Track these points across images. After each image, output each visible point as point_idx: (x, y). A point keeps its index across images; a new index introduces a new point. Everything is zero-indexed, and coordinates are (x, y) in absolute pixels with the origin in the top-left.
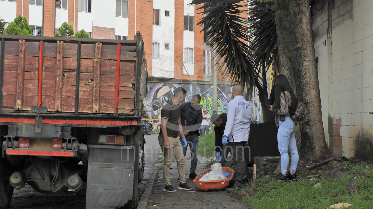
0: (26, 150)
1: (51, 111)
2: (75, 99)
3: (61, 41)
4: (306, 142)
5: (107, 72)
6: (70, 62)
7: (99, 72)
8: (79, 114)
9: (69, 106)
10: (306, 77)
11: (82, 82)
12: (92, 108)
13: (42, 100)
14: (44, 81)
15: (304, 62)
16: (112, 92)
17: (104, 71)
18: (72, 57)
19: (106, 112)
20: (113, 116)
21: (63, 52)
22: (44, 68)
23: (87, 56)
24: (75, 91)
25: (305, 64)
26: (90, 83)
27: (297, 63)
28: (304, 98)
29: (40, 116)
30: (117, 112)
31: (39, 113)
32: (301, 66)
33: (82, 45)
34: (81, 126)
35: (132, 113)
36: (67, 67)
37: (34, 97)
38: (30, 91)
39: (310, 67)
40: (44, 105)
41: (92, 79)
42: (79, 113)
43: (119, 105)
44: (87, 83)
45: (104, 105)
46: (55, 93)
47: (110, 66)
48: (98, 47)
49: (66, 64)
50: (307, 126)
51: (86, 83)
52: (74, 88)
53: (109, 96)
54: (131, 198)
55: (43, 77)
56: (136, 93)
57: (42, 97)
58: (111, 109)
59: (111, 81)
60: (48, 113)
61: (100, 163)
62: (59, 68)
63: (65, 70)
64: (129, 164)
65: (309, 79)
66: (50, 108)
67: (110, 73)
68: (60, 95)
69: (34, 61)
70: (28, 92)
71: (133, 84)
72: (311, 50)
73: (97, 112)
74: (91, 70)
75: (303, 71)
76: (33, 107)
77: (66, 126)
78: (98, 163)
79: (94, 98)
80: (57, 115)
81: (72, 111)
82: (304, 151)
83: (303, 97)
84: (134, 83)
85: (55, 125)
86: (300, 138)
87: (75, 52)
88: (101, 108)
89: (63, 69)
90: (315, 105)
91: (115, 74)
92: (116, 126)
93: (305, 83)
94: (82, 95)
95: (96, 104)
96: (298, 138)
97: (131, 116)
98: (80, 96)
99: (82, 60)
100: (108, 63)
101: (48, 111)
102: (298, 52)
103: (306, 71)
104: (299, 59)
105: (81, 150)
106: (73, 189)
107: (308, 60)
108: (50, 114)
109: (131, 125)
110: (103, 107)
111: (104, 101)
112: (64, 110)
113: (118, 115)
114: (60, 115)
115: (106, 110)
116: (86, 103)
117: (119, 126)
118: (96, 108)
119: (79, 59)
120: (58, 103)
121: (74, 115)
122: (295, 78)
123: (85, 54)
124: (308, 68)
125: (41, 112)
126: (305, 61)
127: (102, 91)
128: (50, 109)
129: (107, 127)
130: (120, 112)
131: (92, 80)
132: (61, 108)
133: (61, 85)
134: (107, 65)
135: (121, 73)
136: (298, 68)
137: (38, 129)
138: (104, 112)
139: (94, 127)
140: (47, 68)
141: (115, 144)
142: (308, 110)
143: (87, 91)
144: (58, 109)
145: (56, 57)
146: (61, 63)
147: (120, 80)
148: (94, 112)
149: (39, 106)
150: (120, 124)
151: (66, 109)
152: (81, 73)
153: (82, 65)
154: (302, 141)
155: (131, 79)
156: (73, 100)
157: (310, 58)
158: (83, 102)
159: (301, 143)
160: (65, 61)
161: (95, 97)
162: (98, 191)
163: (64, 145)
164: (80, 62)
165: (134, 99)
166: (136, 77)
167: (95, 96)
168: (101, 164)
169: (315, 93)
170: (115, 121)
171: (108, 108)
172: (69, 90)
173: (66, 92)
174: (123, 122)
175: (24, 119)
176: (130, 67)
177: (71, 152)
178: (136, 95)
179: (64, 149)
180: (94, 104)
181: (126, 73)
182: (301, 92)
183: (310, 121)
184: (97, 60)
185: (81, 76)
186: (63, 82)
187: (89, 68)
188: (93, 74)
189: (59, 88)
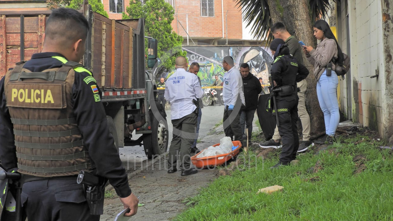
3: (3, 15)
6: (13, 37)
11: (27, 59)
15: (296, 22)
18: (15, 32)
21: (6, 27)
23: (30, 30)
25: (298, 23)
27: (289, 24)
32: (294, 27)
33: (26, 19)
36: (11, 43)
39: (303, 27)
48: (41, 20)
49: (9, 39)
62: (2, 44)
63: (9, 47)
65: (303, 41)
72: (303, 8)
74: (35, 45)
75: (296, 32)
87: (18, 26)
89: (7, 46)
99: (25, 34)
102: (289, 10)
103: (299, 31)
104: (292, 18)
107: (300, 19)
119: (22, 33)
123: (28, 28)
124: (301, 28)
126: (297, 20)
133: (4, 62)
136: (291, 29)
146: (3, 39)
152: (25, 48)
153: (25, 40)
157: (302, 16)
160: (8, 36)
164: (24, 37)
184: (40, 33)
185: (26, 52)
186: (6, 60)
187: (33, 43)
188: (38, 49)
189: (3, 66)
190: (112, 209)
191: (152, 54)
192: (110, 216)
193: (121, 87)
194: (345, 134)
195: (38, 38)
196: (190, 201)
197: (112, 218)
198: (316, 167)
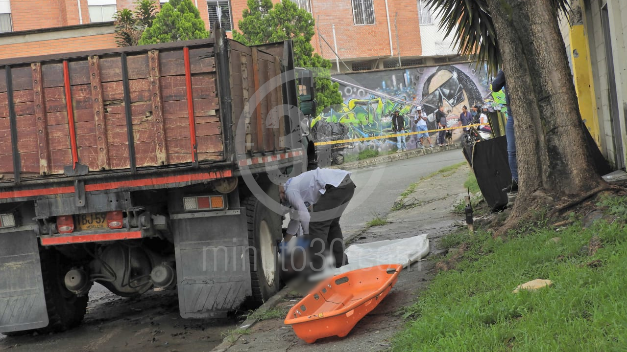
0: (70, 236)
1: (94, 170)
2: (128, 147)
3: (94, 56)
4: (557, 164)
5: (172, 96)
6: (113, 88)
7: (158, 99)
8: (137, 171)
9: (120, 159)
10: (541, 52)
11: (136, 119)
12: (155, 159)
13: (79, 155)
14: (77, 124)
15: (534, 27)
16: (184, 127)
17: (168, 95)
18: (115, 79)
19: (179, 162)
20: (191, 167)
21: (100, 74)
22: (74, 104)
23: (137, 75)
24: (126, 133)
25: (536, 28)
26: (149, 119)
27: (522, 30)
28: (544, 89)
29: (79, 181)
30: (196, 159)
31: (77, 176)
32: (531, 34)
33: (129, 58)
34: (145, 189)
35: (220, 158)
36: (110, 97)
37: (65, 150)
38: (59, 142)
39: (546, 33)
40: (83, 163)
41: (150, 110)
42: (137, 168)
43: (199, 147)
44: (143, 118)
45: (175, 151)
46: (95, 141)
47: (176, 85)
48: (153, 59)
49: (107, 92)
50: (554, 136)
51: (141, 119)
52: (125, 130)
53: (180, 136)
54: (250, 293)
55: (75, 118)
56: (222, 125)
57: (78, 150)
58: (187, 156)
59: (180, 110)
60: (90, 174)
61: (193, 242)
62: (96, 100)
63: (108, 103)
64: (240, 239)
65: (546, 55)
66: (92, 166)
67: (178, 98)
68: (104, 144)
69: (58, 94)
70: (56, 144)
71: (217, 111)
72: (543, 4)
73: (165, 164)
74: (147, 96)
75: (534, 43)
76: (66, 168)
77: (121, 192)
78: (190, 242)
79: (156, 142)
80: (104, 175)
81: (126, 166)
82: (555, 179)
83: (541, 87)
84: (218, 108)
85: (106, 192)
86: (547, 158)
87: (119, 70)
88: (170, 157)
89: (104, 101)
90: (562, 99)
91: (185, 98)
92: (200, 182)
93: (541, 61)
94: (139, 139)
95: (161, 151)
96: (544, 157)
97: (219, 164)
98: (136, 141)
99: (131, 82)
100: (172, 82)
101: (89, 172)
102: (521, 9)
103: (540, 41)
104: (526, 22)
105: (155, 225)
106: (162, 287)
107: (540, 22)
108: (93, 176)
109: (222, 177)
110: (173, 155)
111: (173, 145)
112: (113, 166)
113: (198, 163)
114: (109, 175)
115: (178, 158)
116: (146, 151)
117: (203, 181)
118: (161, 156)
119: (126, 81)
120: (102, 156)
121: (130, 173)
122: (525, 56)
123: (134, 72)
124: (543, 36)
125: (79, 174)
126: (535, 24)
127: (168, 128)
128: (93, 168)
129: (185, 185)
130: (201, 158)
131: (151, 113)
132: (109, 164)
133: (103, 127)
134: (170, 85)
135: (195, 95)
136: (527, 38)
137: (81, 201)
138: (176, 162)
139: (166, 187)
140: (78, 102)
141: (211, 209)
142: (552, 108)
143: (145, 132)
144: (104, 166)
145: (90, 84)
146: (98, 92)
147: (195, 107)
148: (159, 163)
149: (74, 165)
150: (204, 178)
151: (117, 165)
152: (132, 103)
153: (132, 90)
154: (551, 163)
155: (211, 102)
156: (125, 149)
157: (542, 17)
158: (142, 150)
159: (549, 166)
160: (105, 87)
161: (158, 140)
162: (196, 287)
163: (126, 221)
164: (129, 86)
165: (221, 134)
166: (220, 99)
167: (158, 137)
168: (195, 244)
169: (560, 76)
170: (197, 174)
171: (181, 155)
172: (118, 134)
173: (114, 138)
174: (209, 173)
175: (58, 188)
176: (207, 84)
177: (137, 231)
178: (223, 128)
179: (126, 227)
180: (158, 151)
181: (203, 93)
182: (537, 79)
183: (557, 127)
184: (154, 79)
185: (133, 108)
186: (105, 122)
187: (143, 94)
188: (151, 102)
189: (100, 132)
190: (289, 334)
191: (305, 93)
192: (290, 344)
193: (272, 149)
194: (624, 192)
195: (149, 86)
196: (406, 311)
197: (293, 346)
198: (593, 247)
